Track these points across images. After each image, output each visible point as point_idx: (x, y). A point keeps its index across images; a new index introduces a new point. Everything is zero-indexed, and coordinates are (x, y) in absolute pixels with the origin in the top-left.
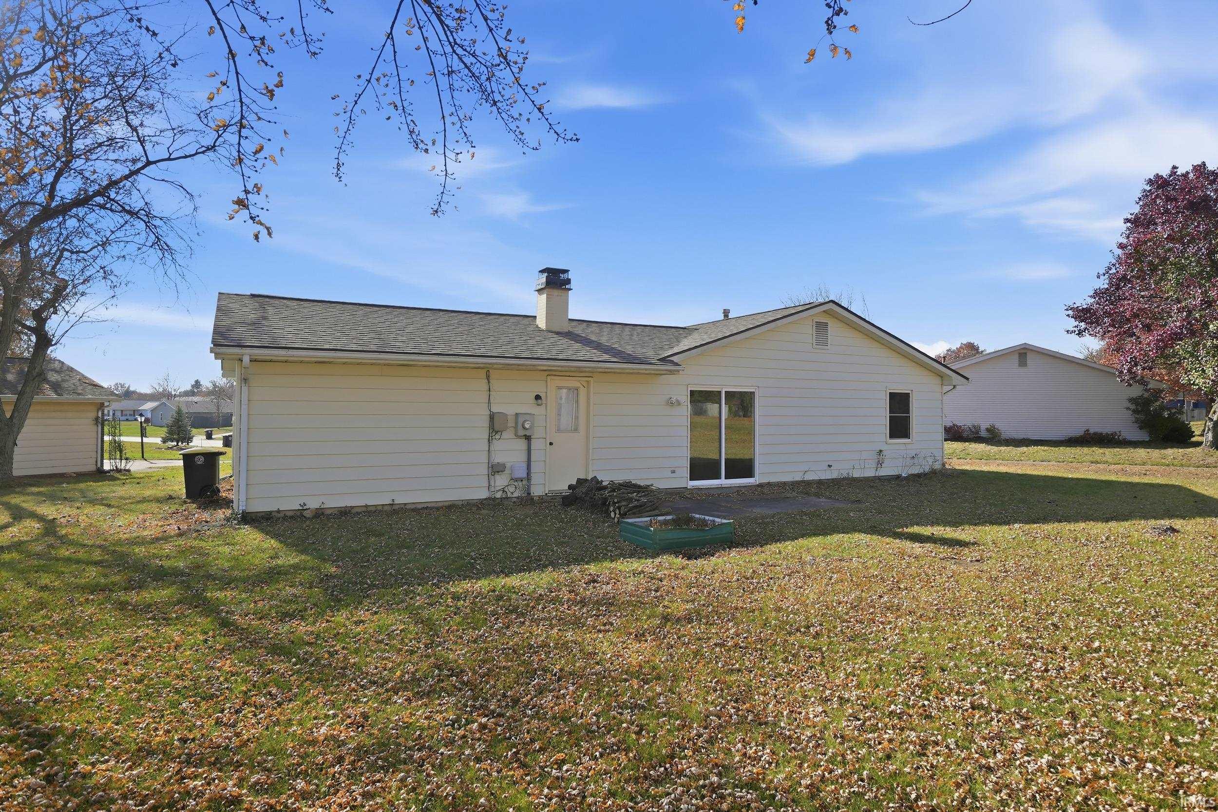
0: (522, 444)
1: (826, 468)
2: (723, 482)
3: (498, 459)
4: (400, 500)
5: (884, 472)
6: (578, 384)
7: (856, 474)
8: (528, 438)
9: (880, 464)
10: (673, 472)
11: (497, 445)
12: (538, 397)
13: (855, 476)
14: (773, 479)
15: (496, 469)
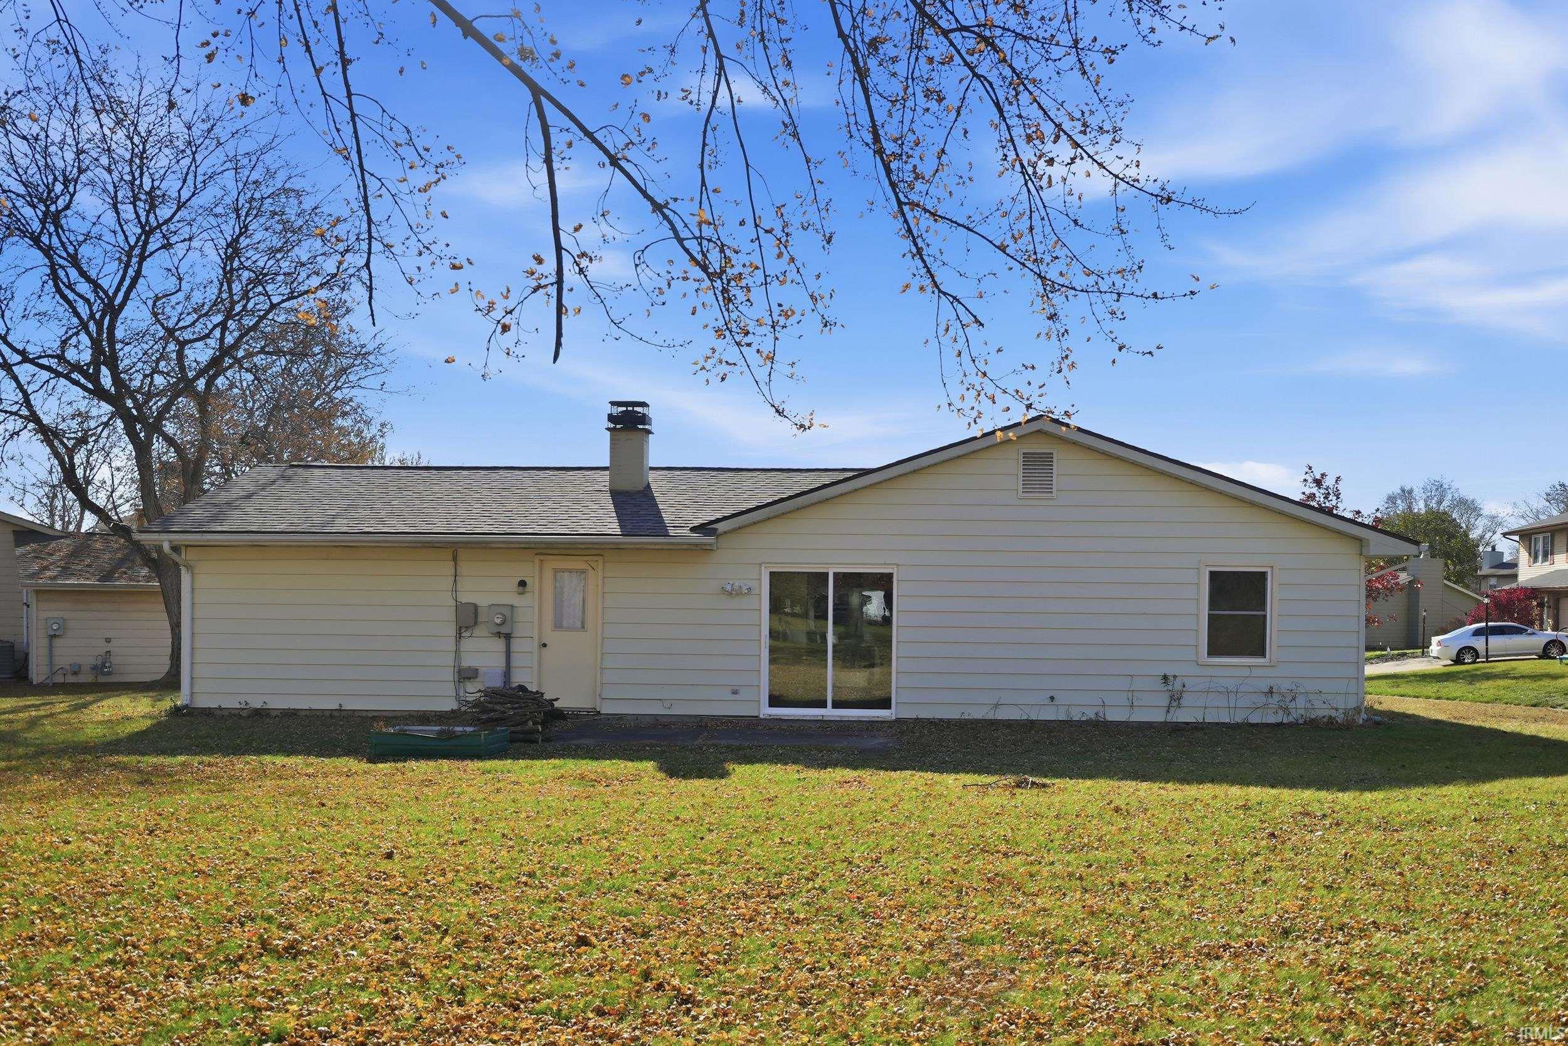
0: (499, 645)
1: (1048, 702)
2: (830, 713)
3: (467, 662)
4: (350, 705)
5: (1183, 716)
6: (584, 566)
7: (1114, 715)
8: (508, 637)
9: (1176, 699)
10: (735, 692)
11: (467, 644)
12: (523, 584)
13: (1110, 718)
14: (925, 714)
15: (466, 675)
